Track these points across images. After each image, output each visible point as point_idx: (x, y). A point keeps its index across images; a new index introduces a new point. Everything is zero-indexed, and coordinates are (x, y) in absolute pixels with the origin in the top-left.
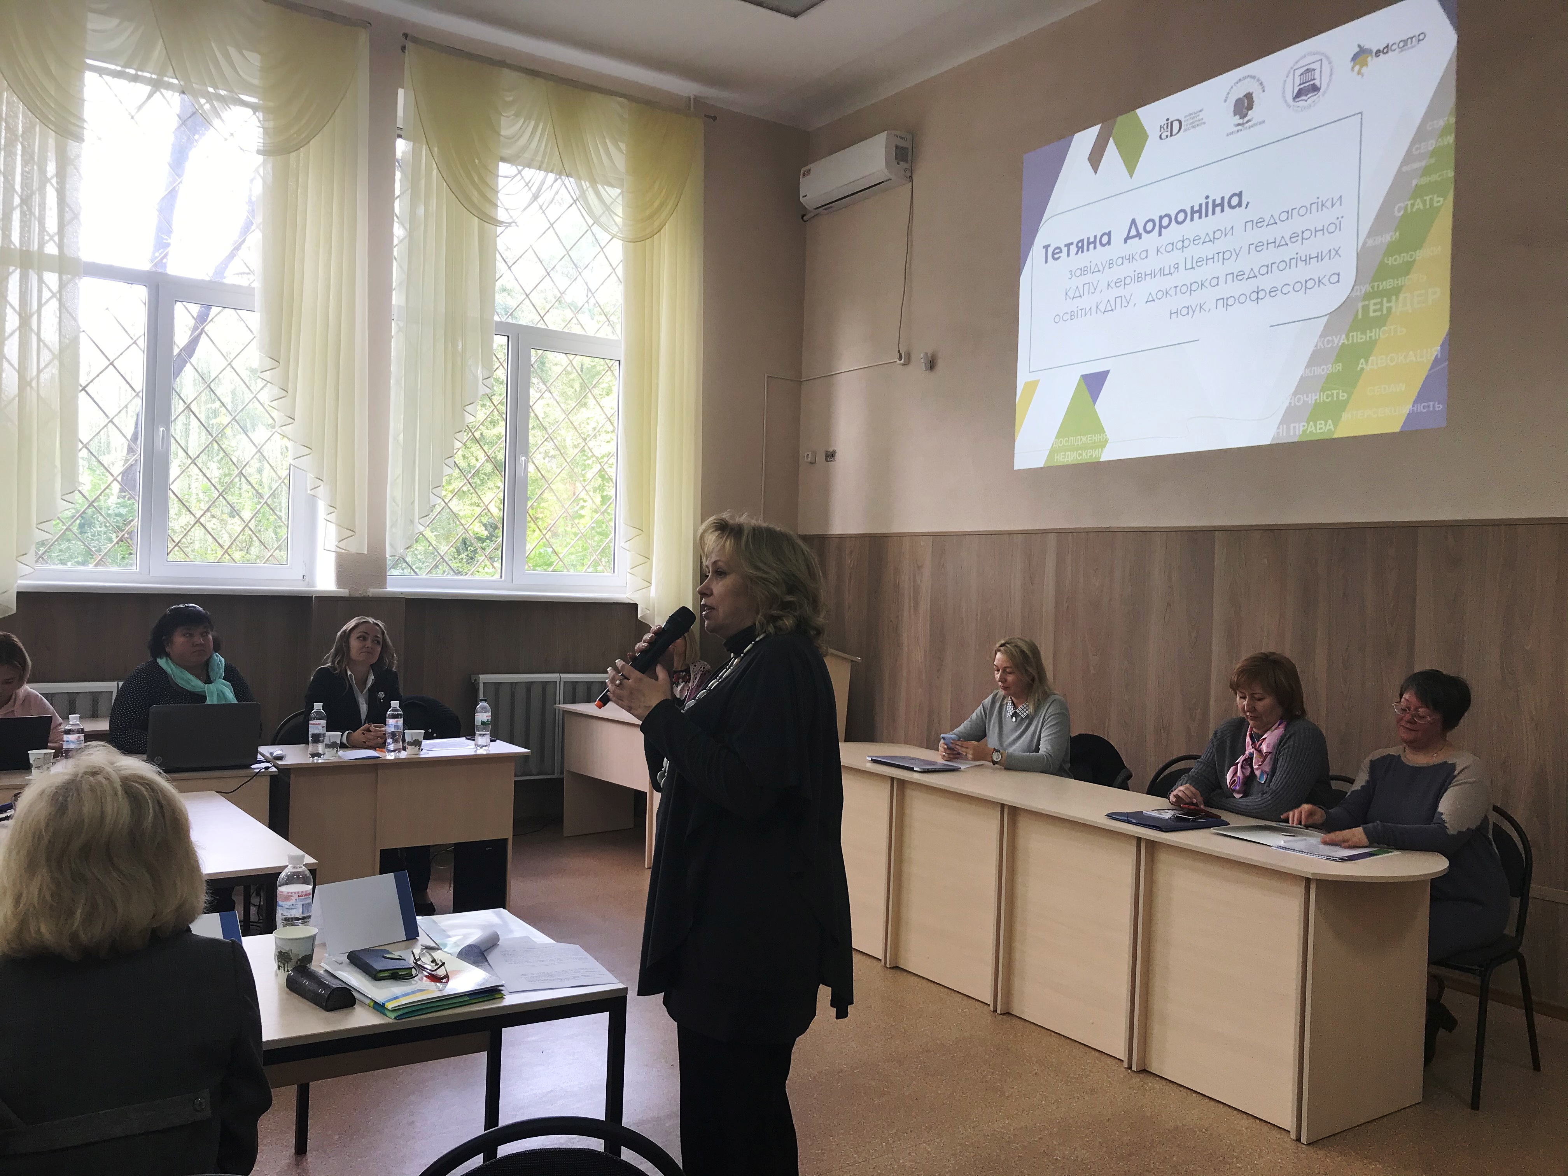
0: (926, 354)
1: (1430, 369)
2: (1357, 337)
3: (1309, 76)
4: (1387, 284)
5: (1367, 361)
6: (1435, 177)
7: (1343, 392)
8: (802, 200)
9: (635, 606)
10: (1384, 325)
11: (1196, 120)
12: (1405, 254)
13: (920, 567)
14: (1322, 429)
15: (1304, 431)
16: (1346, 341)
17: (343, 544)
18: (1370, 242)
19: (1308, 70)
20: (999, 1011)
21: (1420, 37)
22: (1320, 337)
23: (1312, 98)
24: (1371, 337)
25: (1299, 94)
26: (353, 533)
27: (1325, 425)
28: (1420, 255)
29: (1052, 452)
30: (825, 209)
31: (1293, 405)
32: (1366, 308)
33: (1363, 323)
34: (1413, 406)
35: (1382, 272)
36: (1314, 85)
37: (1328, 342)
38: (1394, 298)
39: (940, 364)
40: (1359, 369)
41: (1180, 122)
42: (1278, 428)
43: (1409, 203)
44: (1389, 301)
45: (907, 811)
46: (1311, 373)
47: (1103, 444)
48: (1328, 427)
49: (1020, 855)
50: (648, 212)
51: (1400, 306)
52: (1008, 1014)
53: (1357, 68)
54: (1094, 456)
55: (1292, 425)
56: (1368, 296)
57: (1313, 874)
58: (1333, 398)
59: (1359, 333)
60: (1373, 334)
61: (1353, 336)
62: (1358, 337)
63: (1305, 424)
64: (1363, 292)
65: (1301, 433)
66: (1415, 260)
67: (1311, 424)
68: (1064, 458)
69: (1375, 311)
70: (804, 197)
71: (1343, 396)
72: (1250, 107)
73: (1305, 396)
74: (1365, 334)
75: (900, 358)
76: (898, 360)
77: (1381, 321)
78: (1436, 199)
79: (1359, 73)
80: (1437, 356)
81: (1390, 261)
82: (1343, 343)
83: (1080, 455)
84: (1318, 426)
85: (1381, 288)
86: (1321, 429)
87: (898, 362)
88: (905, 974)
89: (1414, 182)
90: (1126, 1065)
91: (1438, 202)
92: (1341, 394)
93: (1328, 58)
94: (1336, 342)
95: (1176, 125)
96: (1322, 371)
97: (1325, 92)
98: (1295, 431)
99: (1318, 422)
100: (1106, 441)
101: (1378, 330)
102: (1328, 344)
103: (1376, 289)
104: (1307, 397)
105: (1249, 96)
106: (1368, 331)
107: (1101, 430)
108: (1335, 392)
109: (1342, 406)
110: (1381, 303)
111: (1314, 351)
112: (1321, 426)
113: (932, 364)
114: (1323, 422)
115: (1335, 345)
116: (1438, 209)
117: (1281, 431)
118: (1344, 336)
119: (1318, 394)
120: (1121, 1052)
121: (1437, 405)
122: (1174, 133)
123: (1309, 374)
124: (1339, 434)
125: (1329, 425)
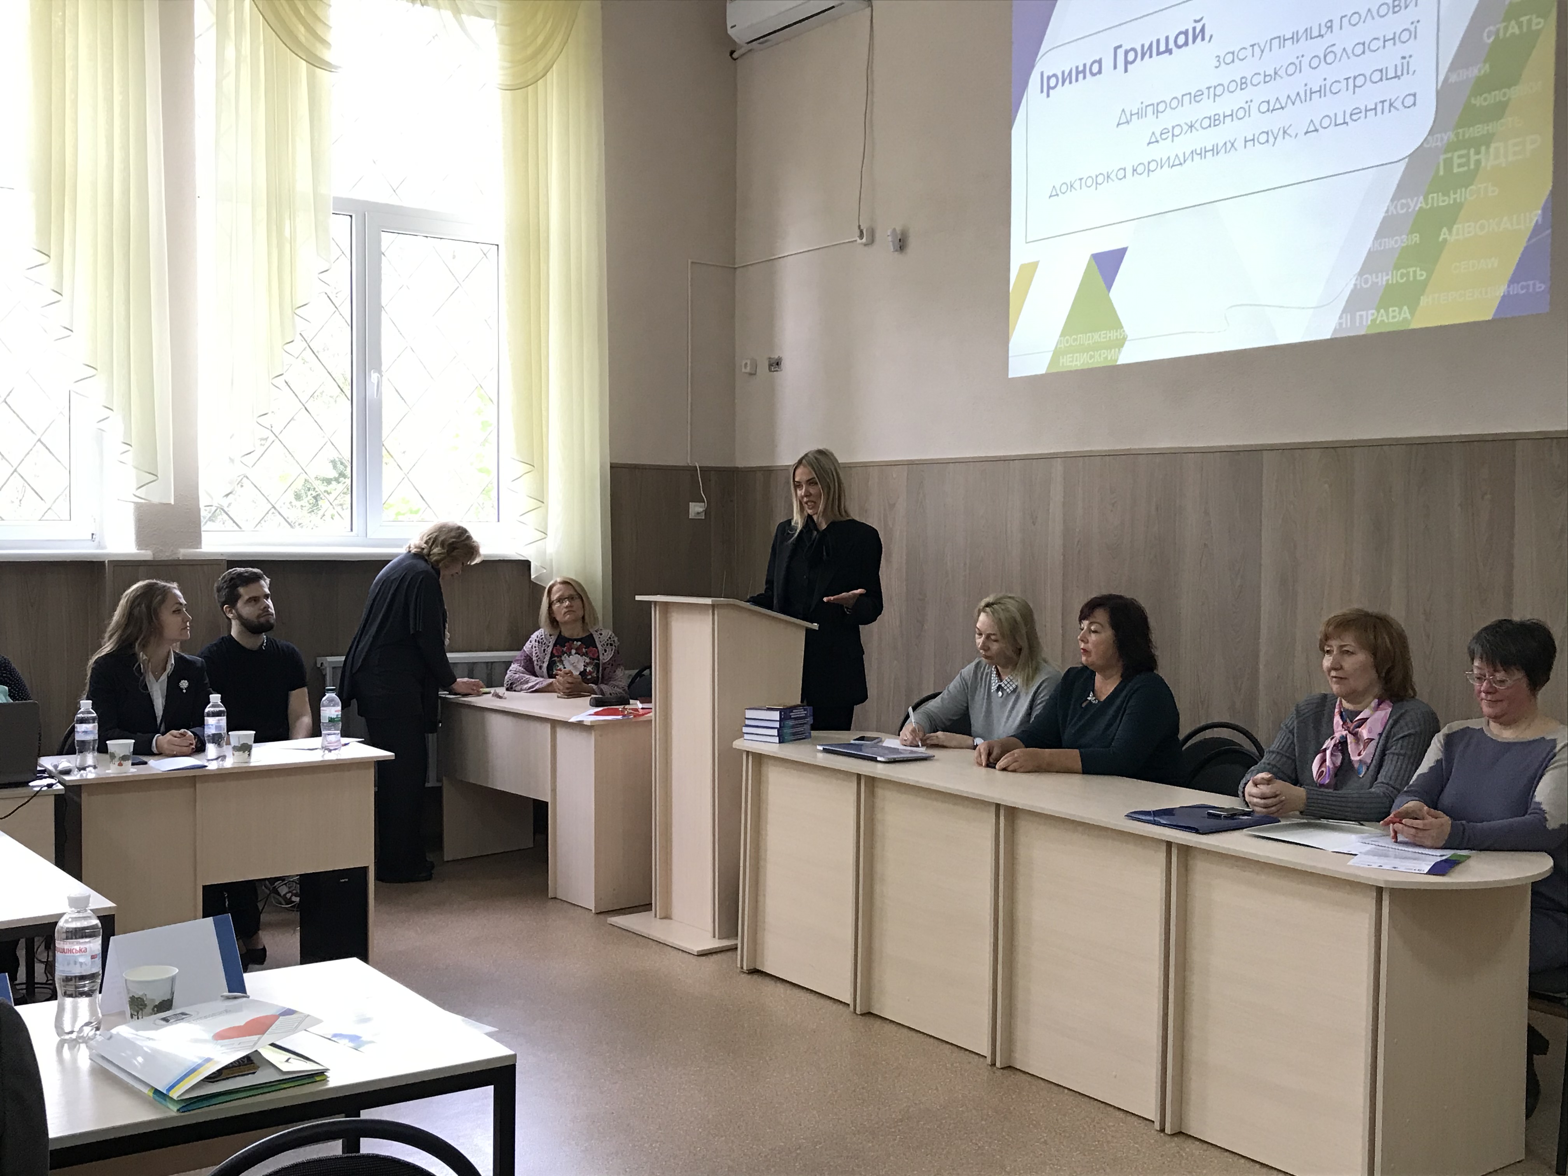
0: (894, 230)
1: (1529, 240)
2: (1438, 200)
4: (1478, 130)
5: (1450, 230)
7: (1421, 270)
8: (730, 32)
9: (526, 564)
10: (1472, 184)
12: (1497, 92)
13: (892, 506)
14: (1396, 318)
15: (1374, 321)
16: (1424, 205)
17: (142, 492)
18: (1453, 78)
20: (998, 1065)
22: (1392, 200)
24: (1455, 199)
26: (155, 478)
27: (1400, 313)
28: (1516, 93)
29: (1057, 354)
30: (760, 43)
31: (1359, 287)
32: (1448, 163)
33: (1445, 181)
34: (1509, 286)
35: (1469, 116)
37: (1403, 205)
38: (1483, 149)
39: (913, 243)
40: (1441, 239)
42: (1341, 318)
43: (1502, 26)
44: (1478, 153)
45: (879, 816)
46: (1380, 246)
47: (1121, 343)
48: (1403, 316)
49: (1022, 869)
50: (530, 51)
51: (1491, 159)
52: (1009, 1067)
54: (1109, 358)
55: (1358, 314)
56: (1451, 147)
57: (1386, 882)
58: (1408, 279)
59: (1440, 194)
60: (1458, 195)
61: (1433, 198)
62: (1440, 200)
63: (1374, 311)
64: (1445, 141)
65: (1369, 323)
66: (1509, 99)
67: (1382, 311)
68: (1072, 361)
69: (1460, 166)
70: (732, 27)
71: (1422, 275)
73: (1374, 276)
74: (1449, 197)
75: (861, 235)
76: (858, 239)
77: (1468, 179)
78: (1535, 20)
80: (1537, 221)
81: (1478, 102)
82: (1421, 208)
83: (1091, 357)
84: (1391, 315)
85: (1467, 136)
86: (1394, 317)
87: (859, 241)
88: (879, 1022)
90: (1157, 1126)
91: (1538, 23)
92: (1418, 273)
94: (1412, 206)
96: (1396, 243)
98: (1361, 322)
99: (1391, 309)
100: (1125, 339)
101: (1463, 190)
102: (1402, 209)
103: (1461, 138)
104: (1377, 277)
106: (1452, 192)
107: (1117, 325)
108: (1411, 270)
109: (1421, 288)
110: (1467, 156)
111: (1384, 218)
112: (1394, 314)
113: (902, 244)
114: (1396, 309)
115: (1410, 210)
116: (1539, 32)
117: (1344, 320)
118: (1421, 198)
119: (1390, 273)
120: (1151, 1112)
121: (1538, 285)
123: (1379, 249)
124: (1417, 324)
125: (1406, 312)
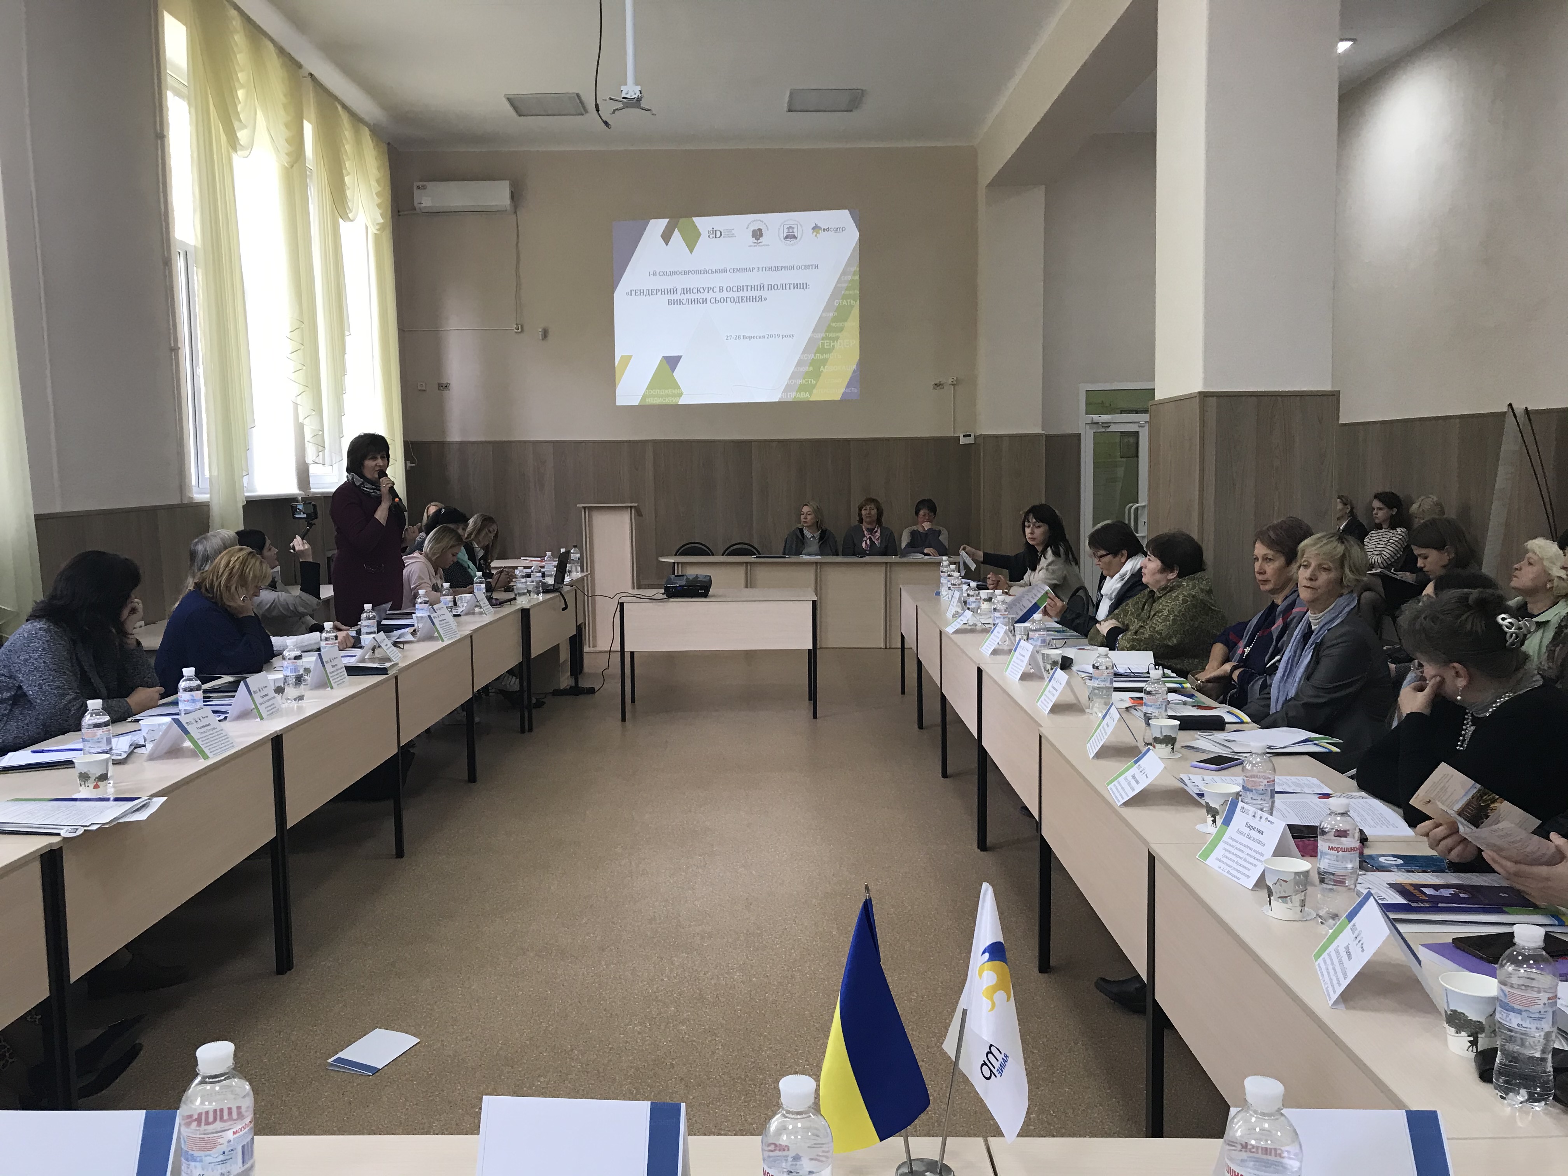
0: (540, 327)
1: (852, 375)
3: (791, 230)
4: (832, 335)
5: (823, 368)
6: (851, 292)
8: (418, 206)
10: (832, 353)
11: (730, 234)
12: (840, 323)
14: (804, 396)
15: (795, 397)
16: (814, 357)
18: (824, 315)
19: (790, 227)
21: (844, 229)
22: (800, 355)
23: (793, 241)
24: (825, 357)
25: (786, 237)
28: (846, 324)
29: (644, 397)
31: (789, 384)
32: (823, 344)
33: (822, 350)
34: (846, 390)
35: (830, 329)
36: (794, 236)
38: (836, 341)
39: (554, 335)
40: (821, 370)
41: (721, 232)
43: (841, 301)
44: (833, 342)
46: (797, 370)
47: (680, 395)
48: (806, 396)
51: (837, 345)
53: (815, 233)
54: (673, 401)
55: (788, 394)
56: (823, 339)
58: (808, 383)
59: (820, 354)
60: (826, 355)
61: (818, 355)
62: (820, 357)
63: (795, 393)
64: (821, 336)
65: (793, 397)
66: (844, 326)
67: (798, 394)
68: (653, 401)
69: (826, 345)
70: (418, 204)
71: (813, 382)
72: (761, 235)
73: (795, 380)
74: (822, 356)
75: (517, 328)
76: (514, 329)
77: (829, 351)
78: (852, 302)
79: (816, 236)
80: (855, 368)
81: (833, 325)
82: (812, 358)
83: (663, 400)
84: (801, 395)
85: (829, 336)
87: (514, 331)
89: (843, 292)
92: (813, 380)
93: (801, 226)
94: (810, 356)
95: (718, 235)
96: (803, 369)
97: (800, 240)
98: (790, 396)
99: (801, 393)
100: (682, 394)
101: (829, 354)
102: (805, 358)
103: (826, 335)
104: (797, 381)
105: (760, 230)
106: (824, 354)
107: (678, 388)
108: (809, 380)
109: (814, 386)
110: (828, 342)
111: (799, 360)
113: (545, 335)
114: (803, 393)
115: (809, 358)
116: (853, 306)
117: (782, 395)
118: (813, 354)
119: (801, 380)
120: (880, 645)
122: (718, 236)
124: (813, 398)
125: (807, 394)
